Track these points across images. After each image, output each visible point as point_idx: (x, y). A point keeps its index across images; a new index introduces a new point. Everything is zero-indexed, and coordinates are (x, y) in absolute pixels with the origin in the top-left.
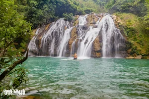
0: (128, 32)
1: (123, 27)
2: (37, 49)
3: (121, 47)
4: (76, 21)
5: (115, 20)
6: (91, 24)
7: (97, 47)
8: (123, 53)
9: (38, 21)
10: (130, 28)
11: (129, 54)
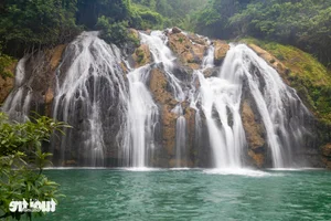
0: (315, 98)
1: (302, 82)
4: (141, 48)
5: (272, 62)
6: (189, 62)
7: (256, 138)
8: (312, 155)
9: (30, 31)
10: (319, 88)
11: (325, 156)
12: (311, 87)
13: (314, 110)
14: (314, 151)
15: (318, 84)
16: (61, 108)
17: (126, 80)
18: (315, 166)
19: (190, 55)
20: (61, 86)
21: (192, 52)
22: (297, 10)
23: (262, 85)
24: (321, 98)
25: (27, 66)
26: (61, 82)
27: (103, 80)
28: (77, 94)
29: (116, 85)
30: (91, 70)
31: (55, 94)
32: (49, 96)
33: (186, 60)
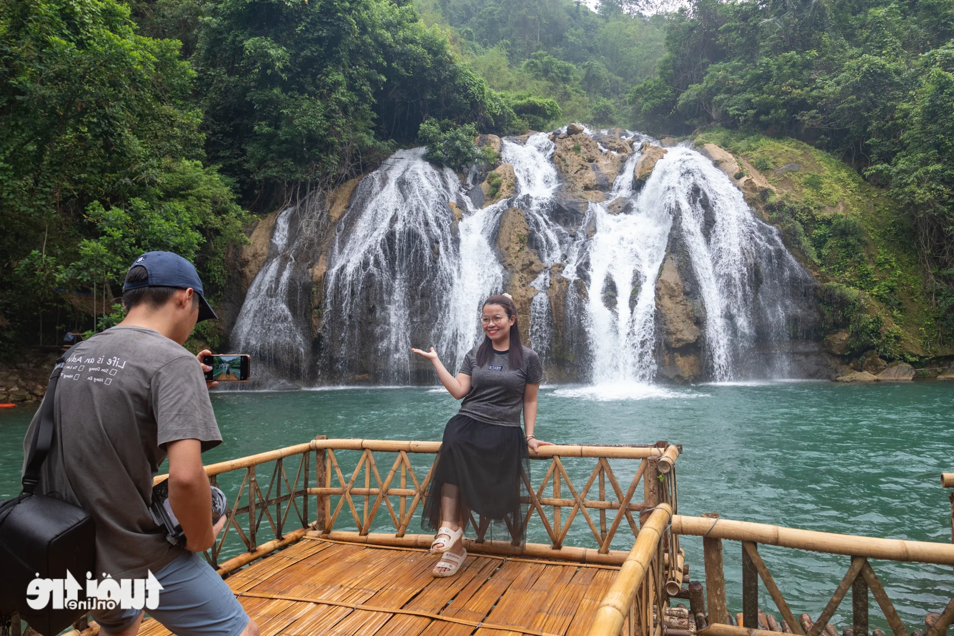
0: (819, 243)
1: (792, 212)
2: (299, 338)
3: (793, 320)
4: (498, 171)
5: (739, 176)
6: (587, 188)
7: (681, 326)
8: (807, 355)
9: (290, 163)
10: (828, 222)
11: (834, 355)
12: (813, 219)
13: (815, 267)
14: (812, 347)
15: (827, 214)
16: (338, 289)
17: (455, 232)
18: (811, 376)
19: (590, 176)
20: (341, 251)
21: (596, 168)
22: (807, 65)
23: (709, 226)
24: (831, 242)
25: (293, 221)
26: (343, 243)
27: (412, 236)
28: (365, 264)
29: (434, 242)
30: (394, 220)
31: (330, 267)
32: (318, 270)
33: (580, 185)
